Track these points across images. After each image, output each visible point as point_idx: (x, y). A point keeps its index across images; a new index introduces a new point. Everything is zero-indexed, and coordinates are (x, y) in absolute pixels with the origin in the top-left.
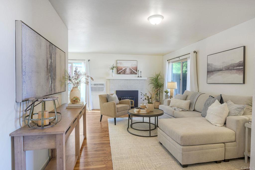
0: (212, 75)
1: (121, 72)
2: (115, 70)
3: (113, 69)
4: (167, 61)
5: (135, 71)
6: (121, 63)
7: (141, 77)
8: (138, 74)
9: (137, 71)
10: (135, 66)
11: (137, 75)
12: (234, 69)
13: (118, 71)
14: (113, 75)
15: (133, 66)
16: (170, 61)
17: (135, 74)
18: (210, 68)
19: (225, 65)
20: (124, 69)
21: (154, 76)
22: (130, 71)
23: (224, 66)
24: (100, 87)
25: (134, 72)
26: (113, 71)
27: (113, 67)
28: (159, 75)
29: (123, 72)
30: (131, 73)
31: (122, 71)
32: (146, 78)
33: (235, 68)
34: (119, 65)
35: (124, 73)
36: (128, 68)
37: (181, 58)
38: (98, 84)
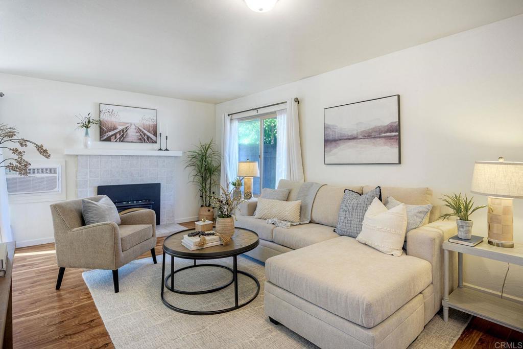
0: (336, 147)
1: (112, 135)
2: (94, 130)
3: (87, 127)
4: (229, 115)
5: (152, 136)
6: (112, 113)
7: (167, 150)
8: (158, 141)
9: (155, 135)
10: (151, 123)
11: (156, 146)
12: (380, 137)
13: (102, 132)
14: (89, 143)
15: (147, 123)
16: (234, 116)
17: (153, 142)
18: (331, 133)
19: (363, 128)
20: (120, 128)
21: (196, 148)
22: (138, 134)
23: (359, 131)
25: (148, 138)
26: (87, 133)
27: (89, 122)
28: (208, 148)
29: (118, 136)
30: (140, 139)
31: (115, 134)
32: (180, 154)
33: (383, 135)
34: (105, 117)
35: (120, 138)
36: (133, 127)
37: (261, 111)
38: (36, 171)
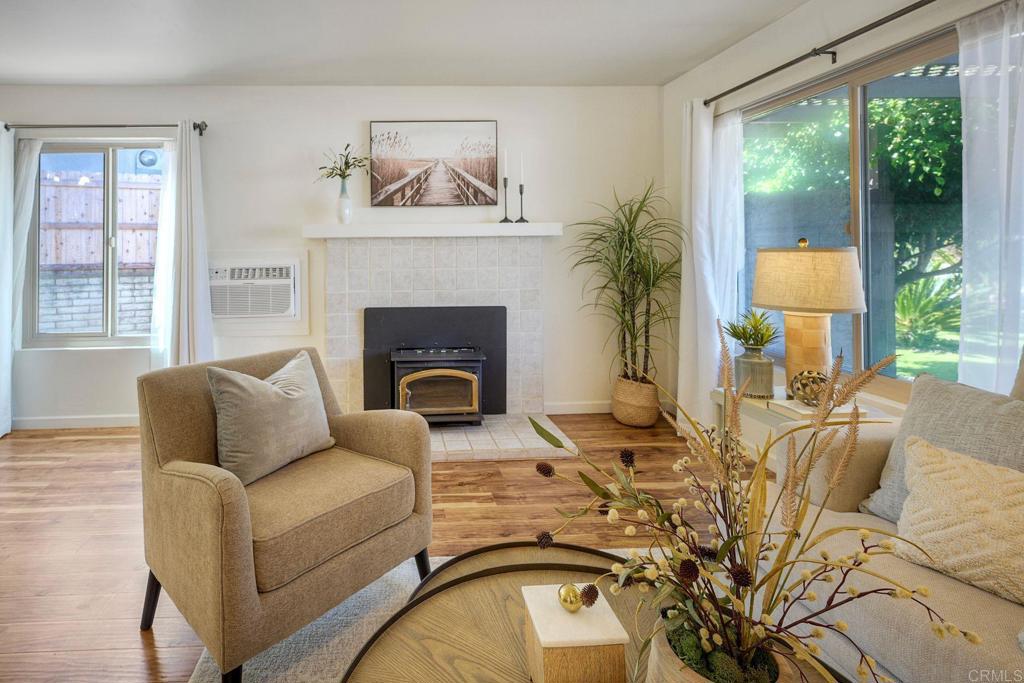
1: (396, 192)
2: (358, 180)
3: (343, 176)
4: (706, 103)
5: (485, 187)
6: (394, 139)
7: (522, 220)
8: (501, 200)
9: (493, 184)
10: (483, 155)
11: (496, 212)
13: (375, 187)
14: (347, 211)
15: (474, 155)
16: (727, 104)
17: (487, 204)
20: (413, 173)
21: (604, 211)
22: (453, 185)
24: (267, 287)
25: (477, 192)
26: (343, 190)
27: (347, 163)
28: (640, 209)
29: (409, 193)
30: (458, 196)
31: (402, 189)
32: (555, 229)
34: (382, 152)
35: (413, 197)
36: (441, 168)
37: (849, 54)
38: (257, 272)
